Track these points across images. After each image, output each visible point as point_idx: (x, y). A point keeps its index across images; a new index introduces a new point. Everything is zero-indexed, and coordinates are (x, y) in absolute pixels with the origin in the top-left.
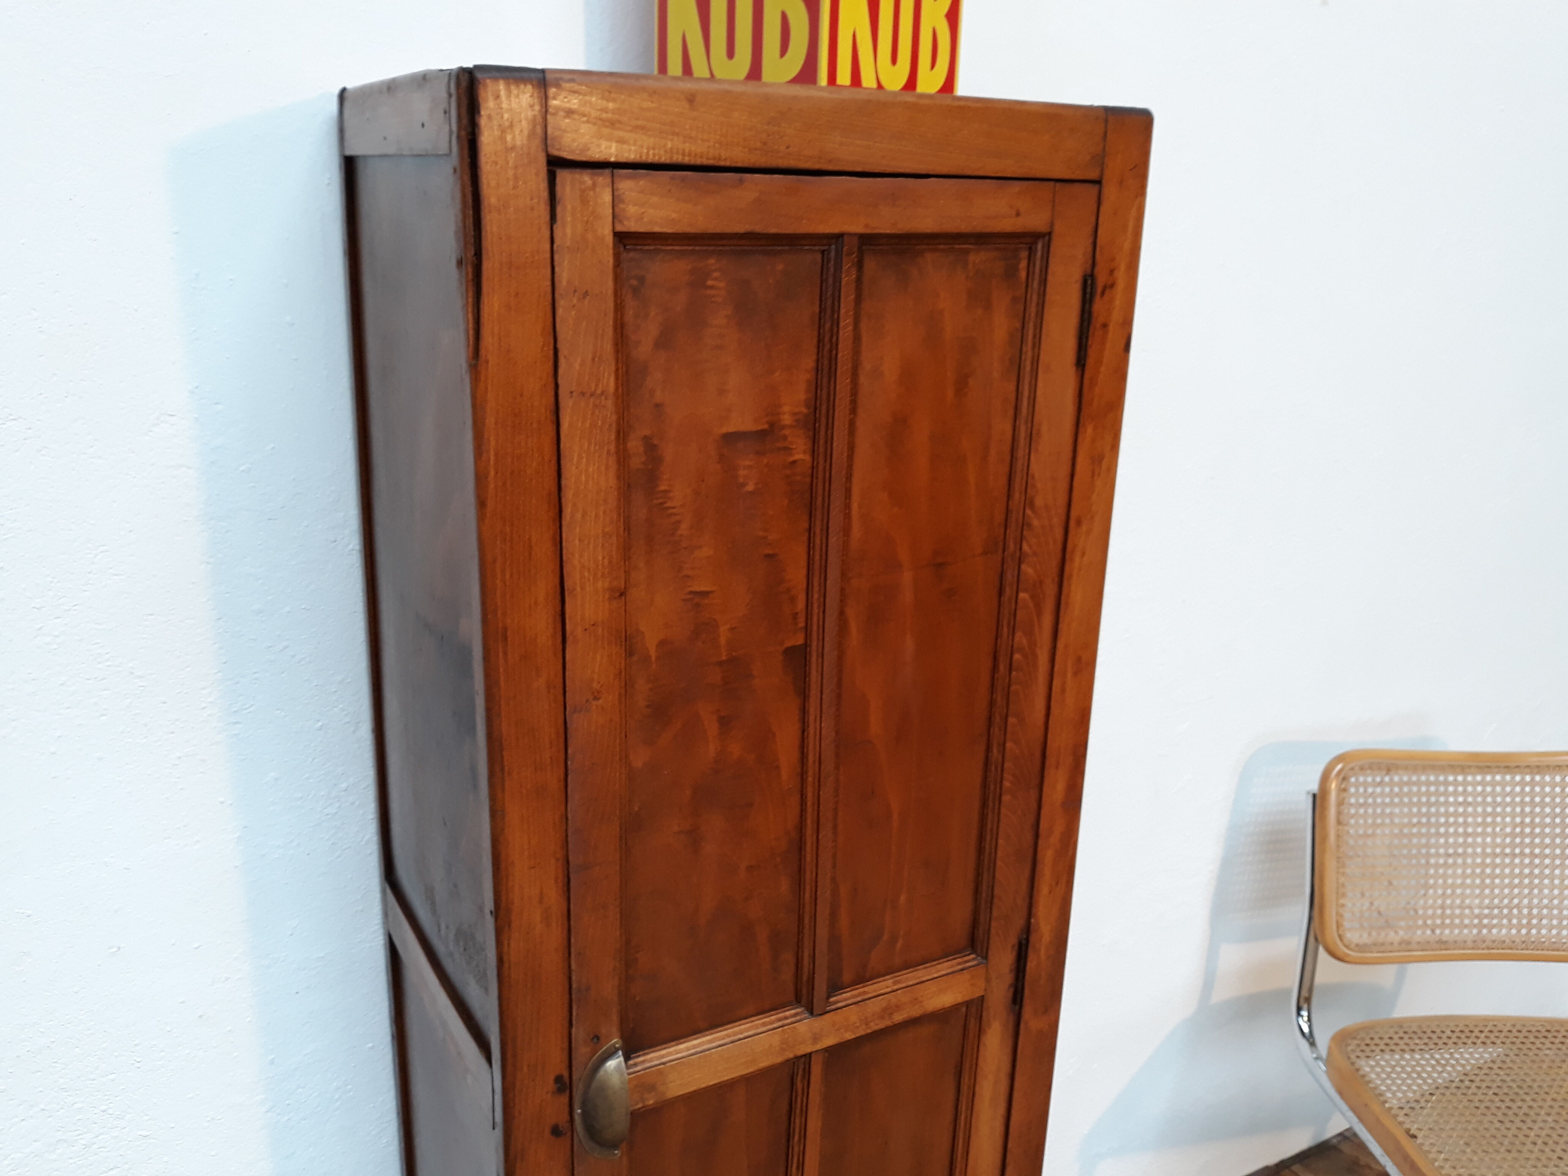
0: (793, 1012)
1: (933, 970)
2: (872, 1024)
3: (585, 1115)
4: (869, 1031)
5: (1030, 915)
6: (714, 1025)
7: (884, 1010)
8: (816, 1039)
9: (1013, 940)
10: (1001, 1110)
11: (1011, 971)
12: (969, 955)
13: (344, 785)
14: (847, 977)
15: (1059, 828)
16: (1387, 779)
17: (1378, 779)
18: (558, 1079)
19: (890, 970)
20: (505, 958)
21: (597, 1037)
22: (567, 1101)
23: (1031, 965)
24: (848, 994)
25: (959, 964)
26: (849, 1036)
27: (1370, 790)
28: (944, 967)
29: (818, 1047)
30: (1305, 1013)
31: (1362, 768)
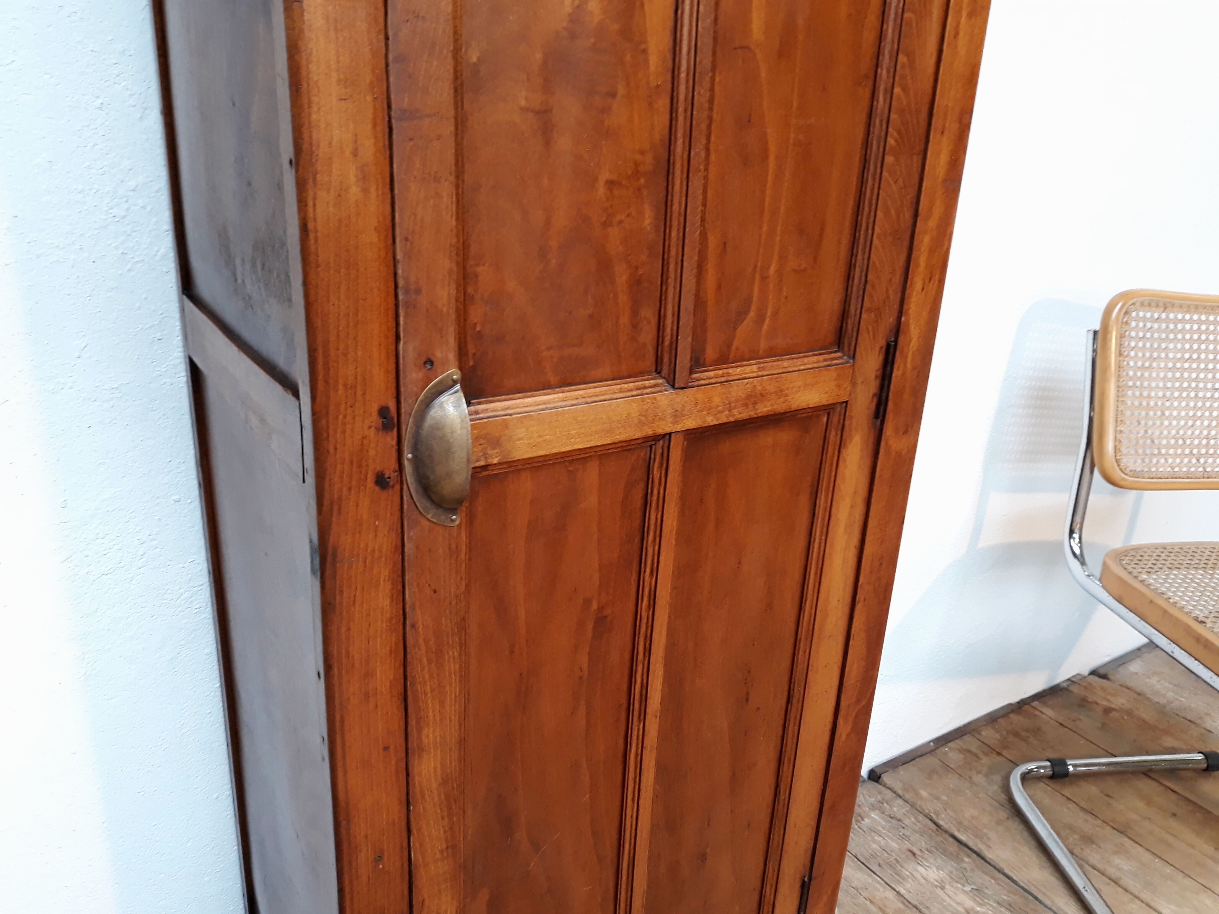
0: (653, 382)
1: (799, 362)
2: (735, 411)
3: (417, 461)
4: (732, 419)
5: (901, 312)
6: (566, 383)
7: (749, 396)
8: (677, 416)
9: (882, 342)
10: (855, 540)
11: (876, 377)
12: (835, 352)
13: (132, 184)
14: (710, 353)
15: (938, 211)
16: (1164, 316)
17: (1156, 315)
18: (383, 412)
19: (753, 355)
20: (311, 225)
21: (430, 362)
22: (394, 442)
23: (897, 373)
24: (712, 374)
25: (825, 360)
26: (711, 421)
27: (1149, 325)
28: (811, 361)
29: (679, 427)
30: (1076, 536)
31: (1142, 304)
